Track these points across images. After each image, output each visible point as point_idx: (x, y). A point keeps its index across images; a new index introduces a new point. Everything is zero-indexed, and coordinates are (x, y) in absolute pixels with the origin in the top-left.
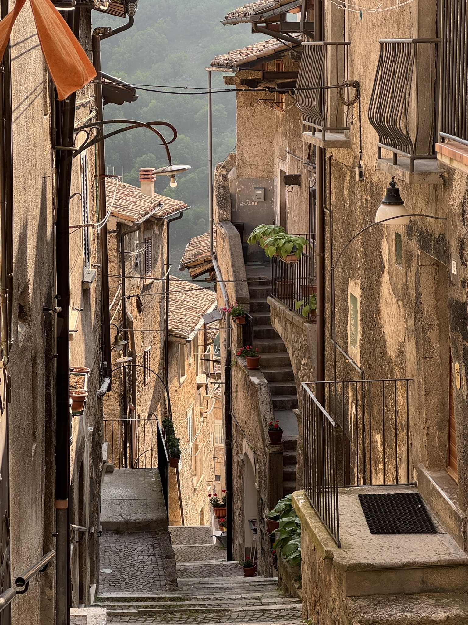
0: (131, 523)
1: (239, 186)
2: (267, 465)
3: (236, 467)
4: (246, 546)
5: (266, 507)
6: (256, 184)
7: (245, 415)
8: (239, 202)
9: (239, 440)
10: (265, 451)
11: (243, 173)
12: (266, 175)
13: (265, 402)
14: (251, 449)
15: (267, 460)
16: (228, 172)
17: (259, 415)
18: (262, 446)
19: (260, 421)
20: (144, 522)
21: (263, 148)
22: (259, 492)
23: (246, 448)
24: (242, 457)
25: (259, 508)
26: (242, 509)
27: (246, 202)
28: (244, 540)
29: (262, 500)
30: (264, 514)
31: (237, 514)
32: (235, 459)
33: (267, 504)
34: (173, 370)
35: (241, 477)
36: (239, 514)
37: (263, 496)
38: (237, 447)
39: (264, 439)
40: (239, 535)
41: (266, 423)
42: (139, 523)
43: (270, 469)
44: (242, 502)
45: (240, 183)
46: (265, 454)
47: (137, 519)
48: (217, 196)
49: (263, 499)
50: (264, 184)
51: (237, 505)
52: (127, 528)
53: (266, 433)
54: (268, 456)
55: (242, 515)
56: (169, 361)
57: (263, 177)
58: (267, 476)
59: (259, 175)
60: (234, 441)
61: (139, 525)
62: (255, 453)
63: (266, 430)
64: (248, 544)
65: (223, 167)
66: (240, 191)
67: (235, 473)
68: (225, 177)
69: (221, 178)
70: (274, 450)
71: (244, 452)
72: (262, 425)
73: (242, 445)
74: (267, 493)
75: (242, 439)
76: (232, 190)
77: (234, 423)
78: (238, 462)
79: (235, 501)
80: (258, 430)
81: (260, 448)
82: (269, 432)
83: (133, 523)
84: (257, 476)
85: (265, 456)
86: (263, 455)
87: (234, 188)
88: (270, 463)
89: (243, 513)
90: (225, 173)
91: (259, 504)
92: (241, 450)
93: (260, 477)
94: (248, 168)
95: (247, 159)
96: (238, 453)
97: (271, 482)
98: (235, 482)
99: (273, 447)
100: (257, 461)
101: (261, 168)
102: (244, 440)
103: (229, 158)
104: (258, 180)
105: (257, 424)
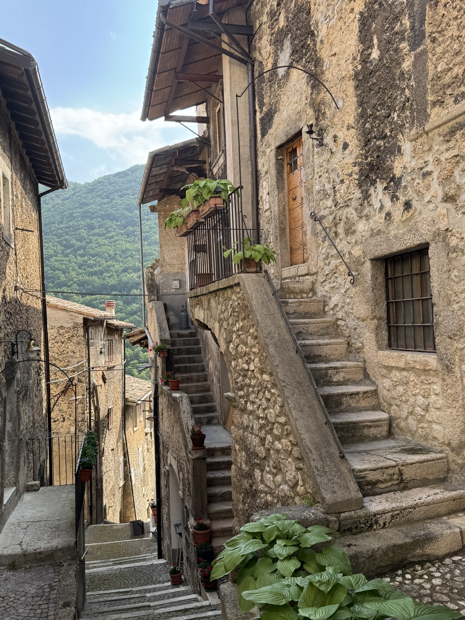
0: (30, 554)
1: (162, 279)
2: (190, 471)
3: (163, 477)
4: (173, 548)
5: (190, 515)
6: (174, 277)
7: (169, 431)
8: (163, 290)
9: (165, 454)
10: (188, 458)
11: (165, 270)
12: (180, 271)
13: (186, 412)
14: (175, 459)
15: (190, 467)
16: (154, 270)
17: (181, 425)
18: (184, 455)
19: (182, 431)
20: (47, 551)
21: (178, 253)
22: (183, 500)
23: (171, 460)
24: (167, 468)
25: (183, 516)
26: (169, 514)
27: (167, 289)
28: (171, 542)
29: (186, 508)
30: (189, 523)
31: (165, 518)
32: (163, 470)
33: (192, 513)
34: (129, 423)
35: (167, 486)
36: (167, 519)
37: (187, 504)
38: (164, 460)
39: (186, 446)
40: (166, 536)
41: (188, 430)
42: (40, 553)
43: (194, 475)
44: (169, 508)
45: (163, 277)
46: (188, 461)
47: (38, 549)
48: (147, 285)
49: (188, 507)
50: (179, 277)
51: (165, 510)
52: (24, 560)
53: (189, 440)
54: (191, 463)
55: (169, 519)
56: (127, 417)
57: (178, 273)
58: (191, 483)
59: (176, 271)
60: (161, 456)
61: (40, 556)
62: (178, 462)
63: (188, 436)
64: (174, 546)
65: (151, 267)
66: (163, 282)
67: (163, 482)
68: (152, 274)
69: (149, 274)
70: (196, 456)
71: (169, 463)
72: (184, 433)
73: (167, 457)
74: (191, 500)
75: (167, 452)
76: (157, 282)
77: (161, 441)
78: (165, 472)
79: (163, 506)
80: (181, 440)
81: (183, 456)
82: (191, 438)
83: (33, 553)
84: (181, 484)
85: (188, 463)
86: (186, 463)
87: (158, 280)
88: (194, 469)
89: (169, 518)
90: (152, 271)
91: (183, 512)
92: (167, 462)
93: (183, 485)
94: (168, 267)
95: (167, 260)
96: (164, 465)
97: (196, 489)
98: (163, 490)
99: (196, 452)
100: (180, 469)
101: (176, 266)
102: (169, 453)
103: (154, 261)
104: (175, 274)
105: (180, 434)
